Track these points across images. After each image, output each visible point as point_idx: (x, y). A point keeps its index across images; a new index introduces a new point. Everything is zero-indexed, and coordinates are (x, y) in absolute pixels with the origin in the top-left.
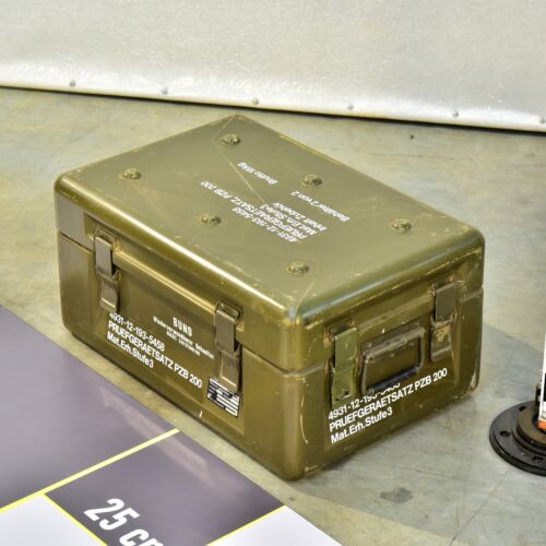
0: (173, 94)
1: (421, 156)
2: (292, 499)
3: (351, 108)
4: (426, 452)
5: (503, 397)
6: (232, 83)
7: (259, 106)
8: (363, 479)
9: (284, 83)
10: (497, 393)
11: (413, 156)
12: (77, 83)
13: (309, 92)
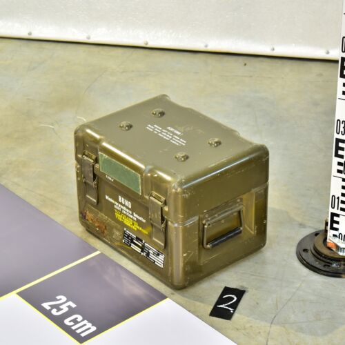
0: (94, 39)
1: (251, 77)
3: (206, 46)
5: (305, 227)
6: (131, 31)
7: (149, 46)
9: (164, 31)
10: (300, 225)
11: (246, 76)
12: (33, 33)
13: (180, 36)
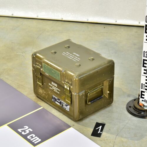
0: (40, 17)
1: (107, 33)
2: (73, 125)
3: (88, 20)
4: (109, 112)
5: (130, 97)
6: (56, 14)
8: (92, 120)
9: (70, 14)
10: (128, 96)
11: (105, 33)
13: (77, 16)
